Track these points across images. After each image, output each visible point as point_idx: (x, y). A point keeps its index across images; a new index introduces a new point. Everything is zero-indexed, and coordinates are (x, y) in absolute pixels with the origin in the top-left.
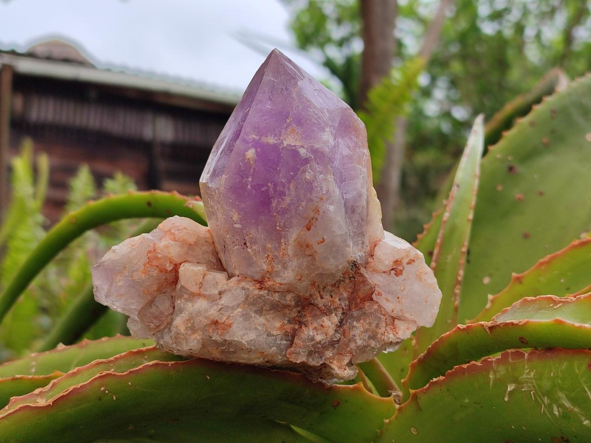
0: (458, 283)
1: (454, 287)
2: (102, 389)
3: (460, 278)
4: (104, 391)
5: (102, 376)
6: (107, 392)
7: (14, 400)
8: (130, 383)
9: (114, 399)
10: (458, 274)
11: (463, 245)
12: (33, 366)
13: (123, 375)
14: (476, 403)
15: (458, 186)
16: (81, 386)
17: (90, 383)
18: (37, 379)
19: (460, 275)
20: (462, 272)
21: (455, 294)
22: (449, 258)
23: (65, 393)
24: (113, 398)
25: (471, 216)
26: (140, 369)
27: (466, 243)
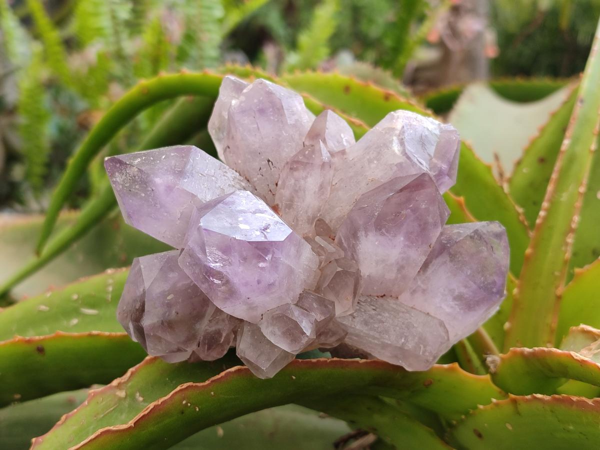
0: (572, 230)
1: (566, 234)
2: (184, 402)
3: (574, 226)
4: (186, 404)
5: (183, 389)
6: (189, 405)
7: (93, 394)
8: (212, 393)
9: (197, 410)
10: (571, 220)
11: (581, 184)
12: (109, 285)
13: (205, 385)
14: (581, 433)
15: (582, 101)
16: (162, 403)
17: (171, 397)
18: (116, 337)
19: (574, 222)
20: (576, 218)
21: (567, 244)
22: (564, 197)
23: (146, 412)
24: (195, 409)
25: (593, 147)
26: (222, 377)
27: (585, 180)
